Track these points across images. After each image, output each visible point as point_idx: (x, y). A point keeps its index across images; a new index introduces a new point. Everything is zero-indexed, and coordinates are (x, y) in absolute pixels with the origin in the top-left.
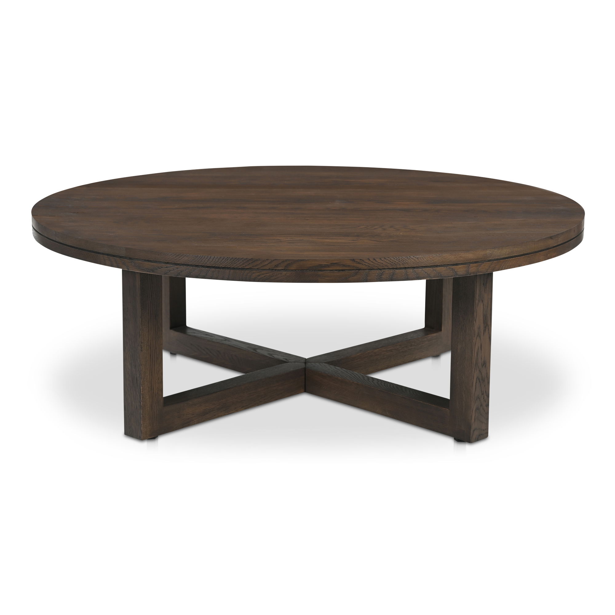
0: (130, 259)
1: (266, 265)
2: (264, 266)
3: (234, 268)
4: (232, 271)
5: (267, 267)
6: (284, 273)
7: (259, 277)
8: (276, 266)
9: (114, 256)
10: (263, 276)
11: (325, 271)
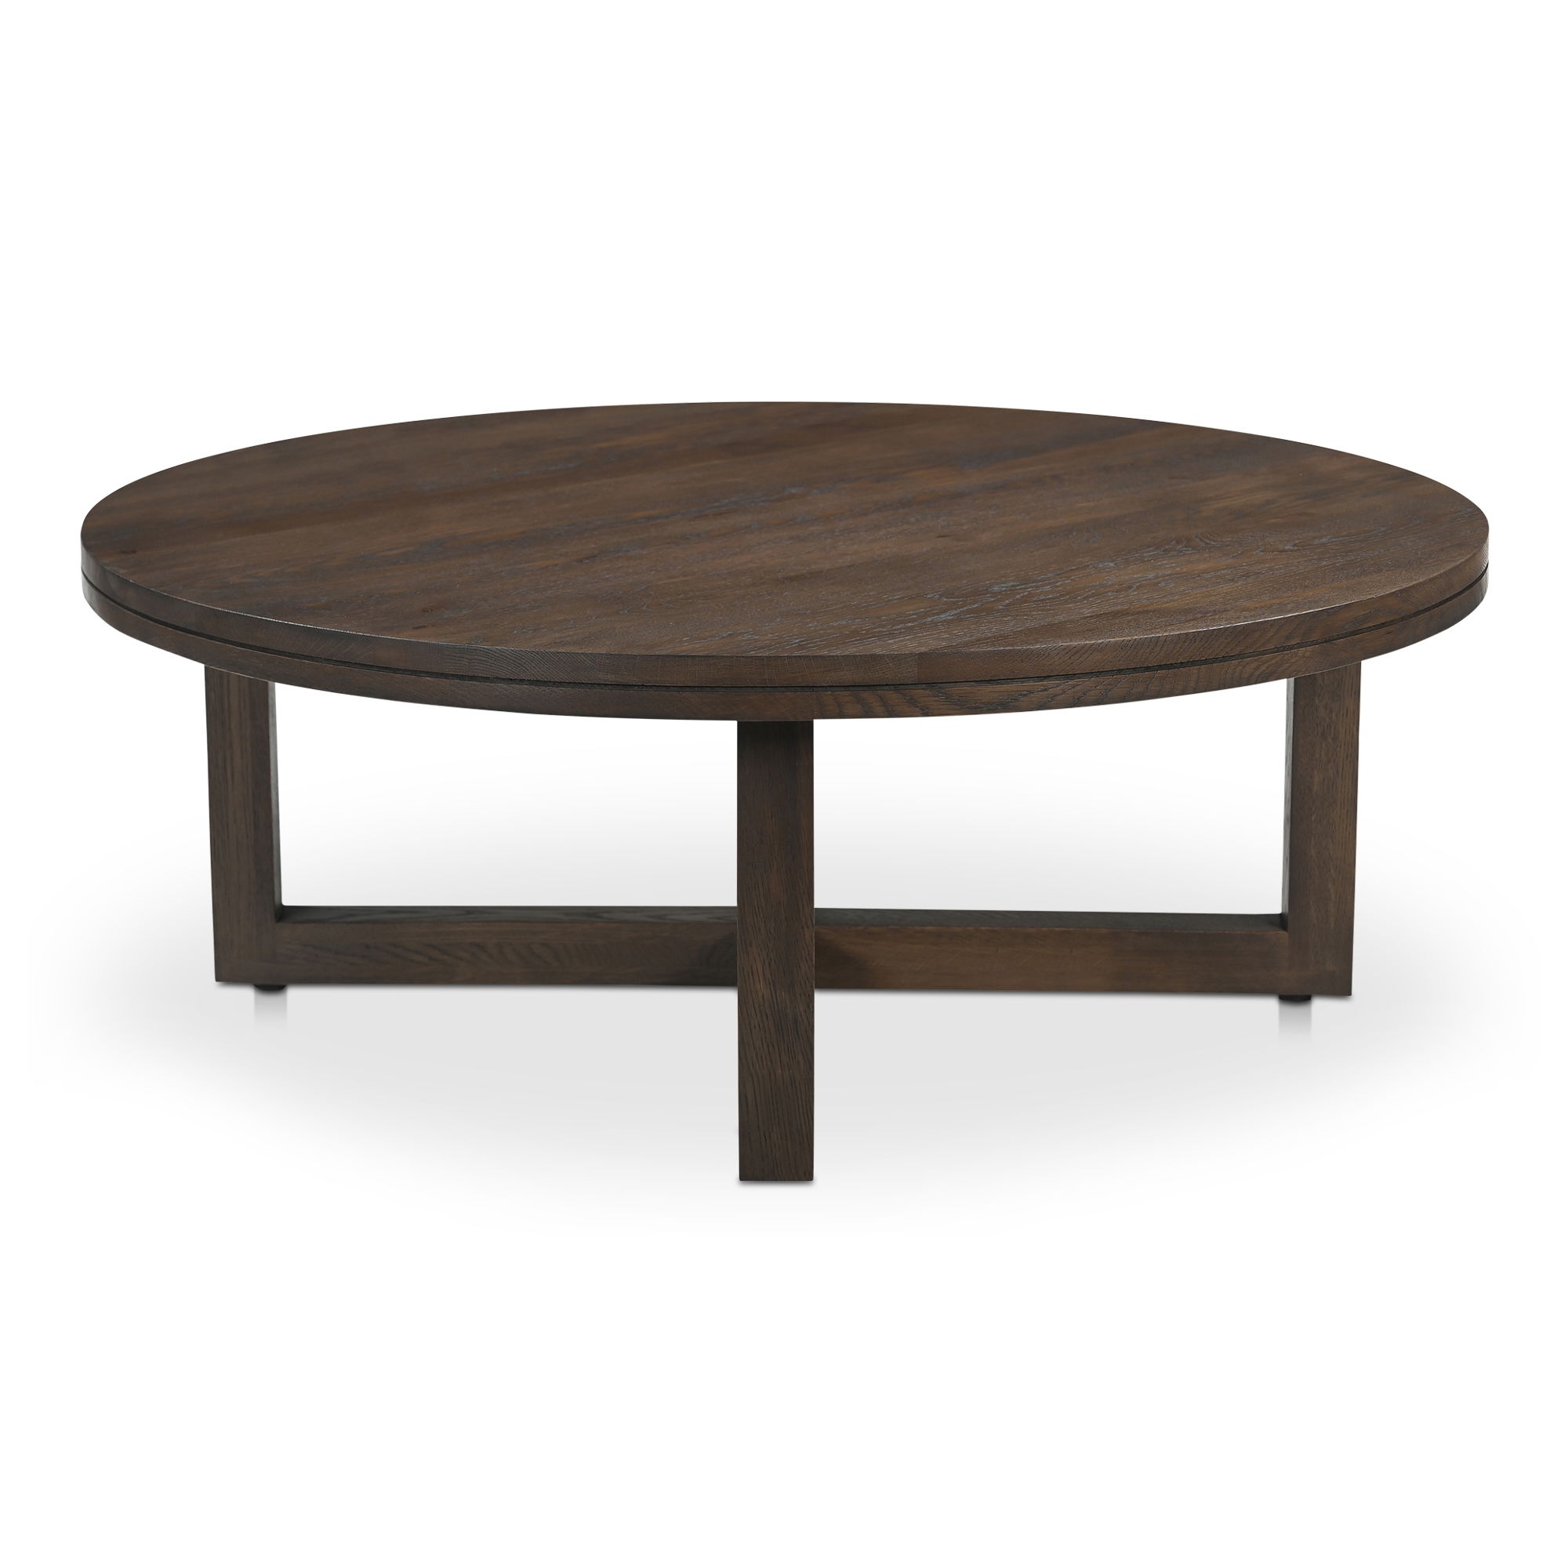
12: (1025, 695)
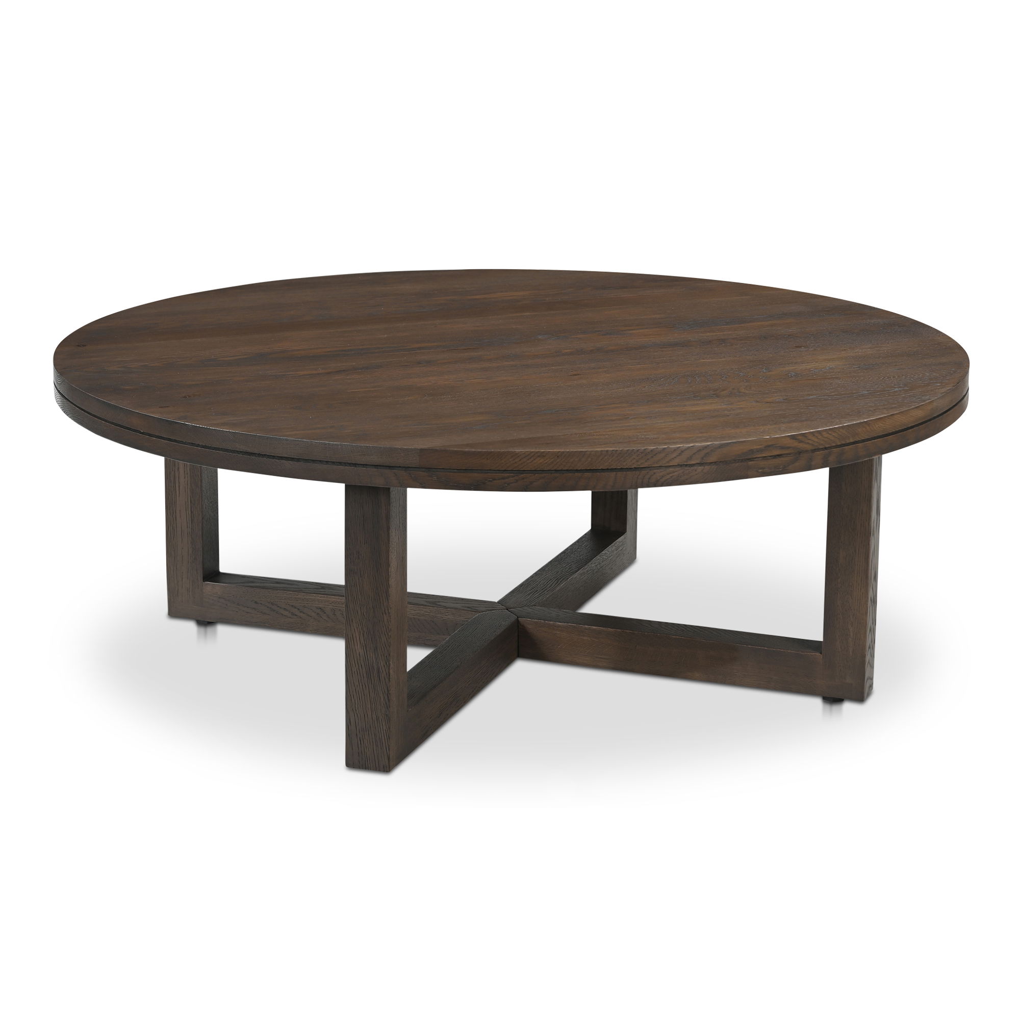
0: (429, 469)
1: (673, 459)
2: (670, 460)
3: (622, 469)
4: (619, 474)
5: (675, 462)
6: (700, 468)
7: (664, 479)
8: (690, 458)
9: (390, 467)
10: (668, 477)
11: (756, 459)
12: (489, 481)
